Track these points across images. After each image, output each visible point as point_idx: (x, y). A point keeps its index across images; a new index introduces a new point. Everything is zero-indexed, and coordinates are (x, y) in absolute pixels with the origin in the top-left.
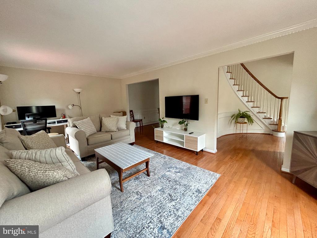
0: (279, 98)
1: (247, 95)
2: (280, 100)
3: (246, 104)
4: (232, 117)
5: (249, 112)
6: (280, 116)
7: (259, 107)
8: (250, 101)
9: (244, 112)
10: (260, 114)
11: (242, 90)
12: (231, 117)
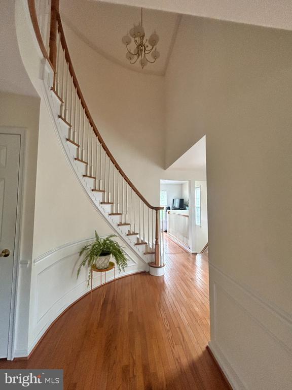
0: (153, 208)
1: (110, 202)
2: (154, 211)
3: (109, 218)
4: (81, 253)
5: (114, 236)
6: (157, 238)
7: (129, 224)
8: (114, 212)
9: (108, 239)
10: (131, 236)
11: (101, 189)
12: (79, 254)
